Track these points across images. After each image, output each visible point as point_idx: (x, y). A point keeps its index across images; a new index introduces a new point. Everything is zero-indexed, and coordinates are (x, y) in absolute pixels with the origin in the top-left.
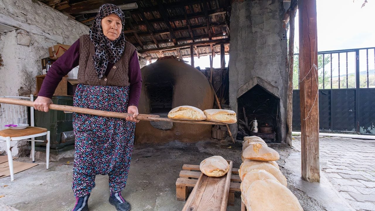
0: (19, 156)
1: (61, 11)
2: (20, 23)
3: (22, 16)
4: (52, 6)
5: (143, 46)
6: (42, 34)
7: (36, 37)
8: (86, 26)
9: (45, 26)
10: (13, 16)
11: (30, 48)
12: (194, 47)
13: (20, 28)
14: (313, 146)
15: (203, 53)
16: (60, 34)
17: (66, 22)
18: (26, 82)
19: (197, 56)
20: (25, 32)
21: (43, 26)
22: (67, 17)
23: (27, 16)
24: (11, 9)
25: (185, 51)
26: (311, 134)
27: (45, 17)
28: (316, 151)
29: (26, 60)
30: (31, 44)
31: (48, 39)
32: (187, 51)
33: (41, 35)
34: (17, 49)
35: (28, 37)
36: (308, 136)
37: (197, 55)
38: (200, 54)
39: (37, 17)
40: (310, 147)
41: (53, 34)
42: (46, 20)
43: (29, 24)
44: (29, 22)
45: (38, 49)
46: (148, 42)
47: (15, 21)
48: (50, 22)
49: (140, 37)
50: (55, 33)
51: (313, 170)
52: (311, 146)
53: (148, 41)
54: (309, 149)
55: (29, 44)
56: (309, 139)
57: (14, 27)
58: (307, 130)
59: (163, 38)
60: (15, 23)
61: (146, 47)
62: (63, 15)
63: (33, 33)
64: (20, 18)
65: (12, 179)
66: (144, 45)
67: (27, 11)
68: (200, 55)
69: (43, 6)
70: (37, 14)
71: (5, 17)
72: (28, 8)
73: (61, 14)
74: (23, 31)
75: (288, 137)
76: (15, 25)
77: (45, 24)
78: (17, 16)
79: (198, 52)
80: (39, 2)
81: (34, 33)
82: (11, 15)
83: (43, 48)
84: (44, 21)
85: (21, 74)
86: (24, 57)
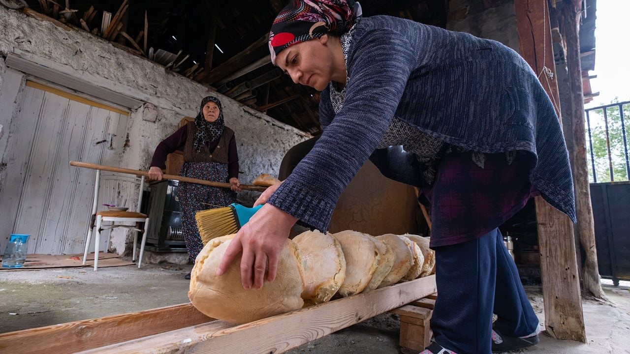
0: (125, 256)
1: (200, 82)
2: (148, 96)
3: (151, 88)
4: (189, 77)
7: (165, 112)
8: (230, 99)
9: (177, 99)
10: (142, 89)
11: (156, 124)
13: (149, 102)
14: (558, 249)
16: (194, 108)
18: (146, 164)
20: (152, 106)
21: (174, 100)
22: (207, 89)
23: (157, 89)
24: (141, 82)
26: (551, 218)
27: (178, 90)
28: (566, 261)
29: (150, 139)
30: (157, 120)
31: (179, 114)
33: (170, 110)
34: (141, 125)
35: (155, 111)
36: (542, 224)
39: (168, 90)
40: (550, 250)
41: (186, 108)
42: (178, 93)
43: (159, 97)
44: (159, 95)
45: (165, 126)
47: (144, 94)
48: (183, 94)
50: (188, 107)
51: (563, 307)
52: (553, 248)
54: (548, 255)
55: (155, 120)
56: (546, 231)
57: (141, 100)
58: (540, 210)
60: (142, 96)
62: (201, 86)
63: (161, 108)
64: (148, 91)
65: (95, 269)
67: (158, 83)
69: (179, 77)
70: (169, 86)
71: (133, 90)
72: (159, 79)
73: (199, 85)
74: (150, 105)
75: (586, 274)
76: (143, 99)
77: (177, 97)
78: (146, 89)
80: (174, 74)
81: (163, 107)
82: (140, 87)
83: (171, 125)
84: (176, 93)
85: (142, 154)
86: (148, 135)
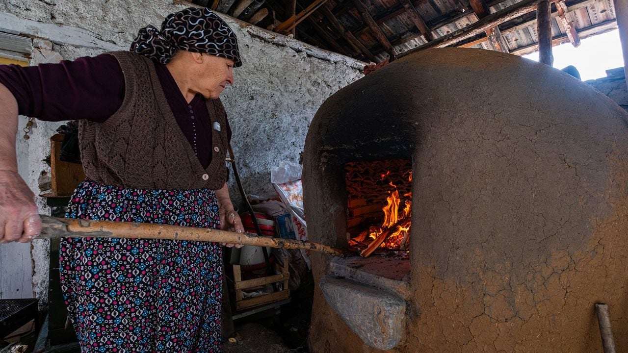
2: (35, 24)
5: (391, 49)
6: (94, 46)
9: (102, 25)
10: (18, 10)
12: (554, 9)
13: (37, 35)
15: (594, 21)
17: (163, 11)
19: (569, 41)
20: (48, 44)
21: (95, 26)
23: (56, 7)
25: (521, 32)
27: (103, 6)
32: (526, 31)
33: (93, 48)
35: (57, 54)
37: (569, 35)
38: (578, 30)
41: (126, 41)
42: (105, 11)
43: (60, 24)
44: (60, 19)
46: (403, 34)
47: (23, 21)
48: (117, 14)
49: (380, 24)
53: (404, 31)
57: (22, 35)
59: (443, 10)
60: (20, 25)
61: (400, 51)
63: (72, 45)
64: (34, 13)
66: (394, 44)
68: (582, 34)
74: (42, 41)
76: (24, 31)
77: (102, 20)
78: (28, 10)
79: (573, 23)
81: (75, 44)
82: (13, 7)
84: (101, 13)
